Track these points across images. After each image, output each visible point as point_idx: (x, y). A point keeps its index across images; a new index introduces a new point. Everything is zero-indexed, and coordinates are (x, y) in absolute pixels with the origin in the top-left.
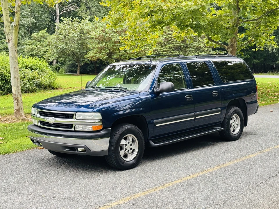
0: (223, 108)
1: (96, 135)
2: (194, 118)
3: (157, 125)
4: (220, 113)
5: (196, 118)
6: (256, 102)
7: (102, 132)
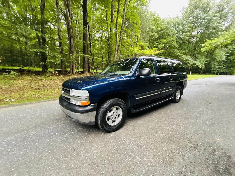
0: (174, 86)
1: (82, 111)
2: (160, 93)
3: (136, 99)
4: (172, 89)
5: (161, 92)
6: (186, 83)
7: (89, 107)
